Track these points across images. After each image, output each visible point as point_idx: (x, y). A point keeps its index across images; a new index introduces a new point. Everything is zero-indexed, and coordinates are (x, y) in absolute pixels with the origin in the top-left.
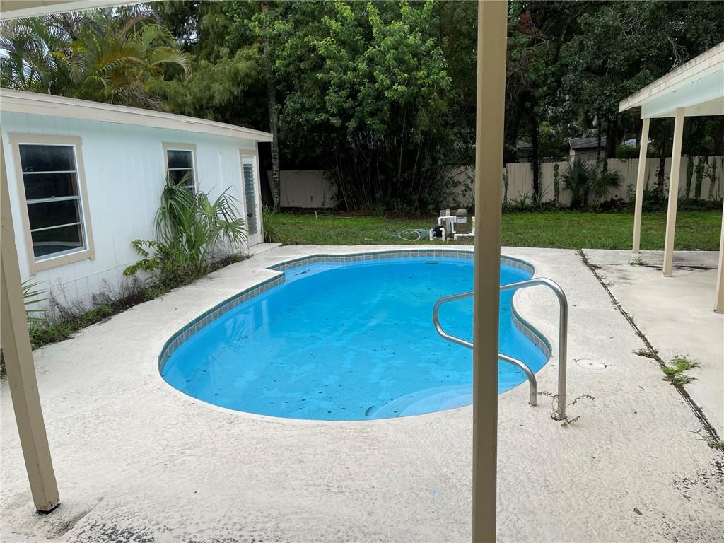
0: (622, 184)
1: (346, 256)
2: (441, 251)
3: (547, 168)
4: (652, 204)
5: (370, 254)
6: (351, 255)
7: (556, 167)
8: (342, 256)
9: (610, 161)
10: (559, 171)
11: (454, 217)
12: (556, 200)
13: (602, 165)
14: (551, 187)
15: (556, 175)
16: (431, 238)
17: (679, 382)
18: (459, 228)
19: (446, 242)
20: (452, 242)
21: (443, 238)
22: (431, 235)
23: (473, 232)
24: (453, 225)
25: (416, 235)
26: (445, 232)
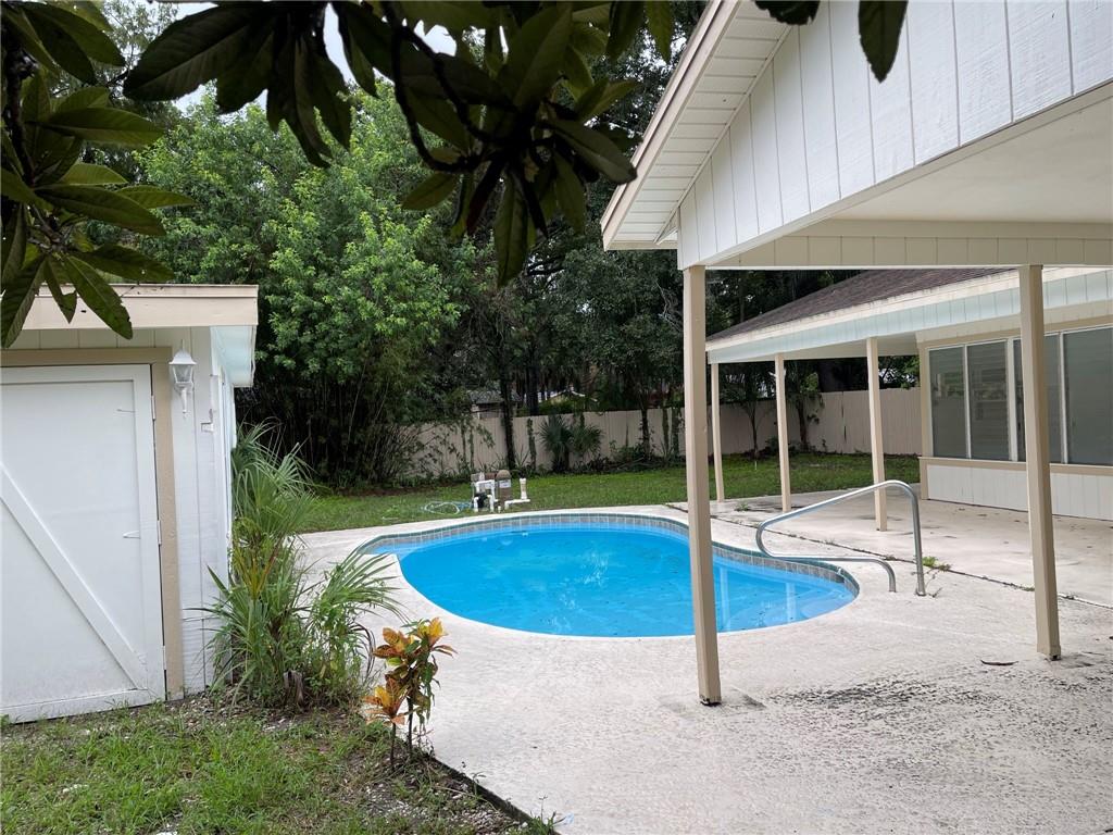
1: (423, 533)
2: (528, 517)
3: (519, 424)
5: (448, 528)
6: (429, 532)
7: (530, 423)
8: (419, 534)
9: (586, 415)
10: (533, 427)
11: (493, 481)
12: (534, 463)
13: (578, 419)
14: (527, 448)
15: (530, 432)
16: (476, 510)
17: (945, 568)
18: (503, 495)
19: (496, 511)
20: (503, 511)
21: (492, 508)
22: (476, 505)
23: (524, 498)
24: (493, 492)
25: (452, 507)
26: (492, 499)
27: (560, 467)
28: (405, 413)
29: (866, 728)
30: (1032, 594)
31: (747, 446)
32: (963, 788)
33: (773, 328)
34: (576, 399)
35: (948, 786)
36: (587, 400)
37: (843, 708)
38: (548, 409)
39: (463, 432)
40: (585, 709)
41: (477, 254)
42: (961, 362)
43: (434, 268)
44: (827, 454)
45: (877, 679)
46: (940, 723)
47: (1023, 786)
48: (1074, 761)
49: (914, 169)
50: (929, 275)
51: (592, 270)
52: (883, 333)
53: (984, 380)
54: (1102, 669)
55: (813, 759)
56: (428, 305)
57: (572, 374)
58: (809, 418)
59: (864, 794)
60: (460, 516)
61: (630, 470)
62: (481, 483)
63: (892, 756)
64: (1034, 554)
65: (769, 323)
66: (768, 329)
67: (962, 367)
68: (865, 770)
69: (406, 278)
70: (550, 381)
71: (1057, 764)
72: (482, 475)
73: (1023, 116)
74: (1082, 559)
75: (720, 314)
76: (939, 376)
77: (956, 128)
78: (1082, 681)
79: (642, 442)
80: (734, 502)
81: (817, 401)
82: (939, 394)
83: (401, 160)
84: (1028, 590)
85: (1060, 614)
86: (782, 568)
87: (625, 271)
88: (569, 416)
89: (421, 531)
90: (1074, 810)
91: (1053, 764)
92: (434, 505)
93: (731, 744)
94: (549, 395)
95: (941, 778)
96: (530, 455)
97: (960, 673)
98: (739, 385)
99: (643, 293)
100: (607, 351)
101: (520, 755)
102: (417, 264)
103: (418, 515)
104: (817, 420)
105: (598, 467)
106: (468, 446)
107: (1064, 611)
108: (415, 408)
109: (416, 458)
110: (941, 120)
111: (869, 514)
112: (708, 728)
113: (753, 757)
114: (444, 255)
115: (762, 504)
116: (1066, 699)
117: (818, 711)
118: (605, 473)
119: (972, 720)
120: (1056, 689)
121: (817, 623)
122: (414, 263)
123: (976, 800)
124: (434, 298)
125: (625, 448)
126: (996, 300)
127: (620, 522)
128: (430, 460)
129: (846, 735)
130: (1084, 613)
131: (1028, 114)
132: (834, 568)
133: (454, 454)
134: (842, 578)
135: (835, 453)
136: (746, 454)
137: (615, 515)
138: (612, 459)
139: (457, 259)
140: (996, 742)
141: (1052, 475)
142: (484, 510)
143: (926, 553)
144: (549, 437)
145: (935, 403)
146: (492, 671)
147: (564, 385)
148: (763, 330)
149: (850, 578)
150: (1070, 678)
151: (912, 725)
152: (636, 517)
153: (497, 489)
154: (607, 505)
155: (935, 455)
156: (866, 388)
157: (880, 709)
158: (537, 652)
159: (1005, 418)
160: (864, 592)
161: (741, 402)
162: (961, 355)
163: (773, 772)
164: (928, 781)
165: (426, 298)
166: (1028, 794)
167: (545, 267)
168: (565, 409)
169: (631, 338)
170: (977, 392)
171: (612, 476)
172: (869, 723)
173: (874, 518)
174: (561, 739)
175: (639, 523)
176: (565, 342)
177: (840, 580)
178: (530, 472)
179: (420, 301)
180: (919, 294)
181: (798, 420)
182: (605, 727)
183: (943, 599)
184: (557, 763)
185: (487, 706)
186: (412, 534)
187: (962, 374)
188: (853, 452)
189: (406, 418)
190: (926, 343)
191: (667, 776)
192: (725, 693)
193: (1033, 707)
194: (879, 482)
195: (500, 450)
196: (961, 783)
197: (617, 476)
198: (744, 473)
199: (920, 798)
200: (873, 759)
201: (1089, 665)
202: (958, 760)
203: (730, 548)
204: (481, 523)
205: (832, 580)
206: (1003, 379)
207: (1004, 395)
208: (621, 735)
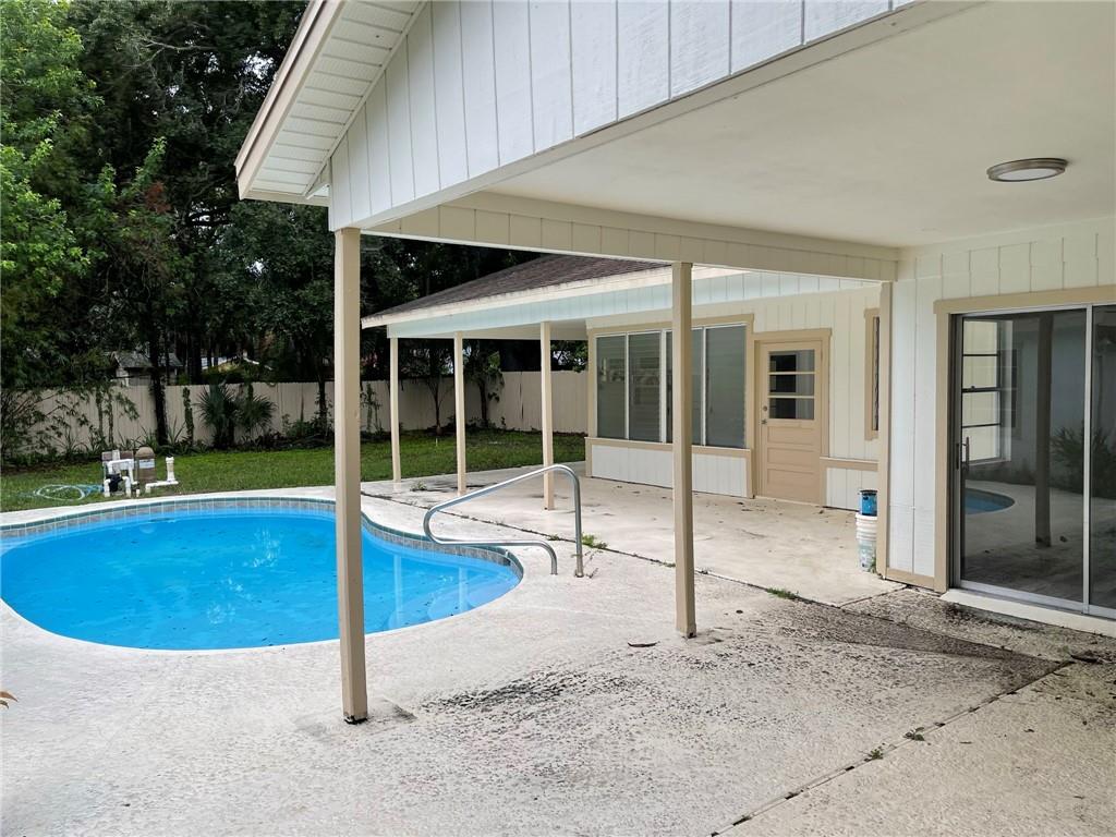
0: (273, 414)
1: (29, 525)
2: (173, 502)
3: (173, 394)
4: (320, 437)
5: (64, 518)
7: (186, 393)
8: (23, 526)
9: (256, 385)
10: (190, 397)
11: (131, 461)
12: (191, 438)
13: (246, 390)
14: (182, 420)
15: (187, 403)
16: (107, 494)
17: (602, 547)
18: (143, 477)
19: (134, 496)
20: (143, 495)
21: (129, 492)
22: (107, 488)
23: (171, 480)
24: (131, 473)
25: (74, 490)
26: (129, 481)
27: (223, 443)
28: (18, 376)
29: (517, 732)
30: (673, 570)
31: (429, 423)
32: (604, 790)
33: (452, 306)
34: (248, 367)
35: (591, 789)
36: (261, 368)
37: (497, 710)
38: (214, 378)
39: (98, 401)
40: (202, 745)
41: (118, 193)
42: (624, 349)
43: (55, 203)
44: (505, 431)
45: (532, 673)
46: (588, 717)
47: (661, 781)
48: (706, 746)
49: (571, 141)
50: (598, 264)
51: (262, 226)
52: (556, 318)
53: (643, 367)
54: (731, 644)
55: (460, 775)
56: (46, 247)
57: (244, 339)
58: (490, 397)
59: (507, 810)
60: (85, 502)
61: (304, 447)
62: (115, 463)
63: (539, 761)
64: (676, 530)
65: (450, 300)
66: (448, 306)
67: (624, 354)
68: (513, 781)
69: (18, 213)
70: (218, 346)
71: (691, 752)
72: (116, 453)
73: (681, 93)
74: (714, 534)
75: (407, 287)
76: (605, 362)
77: (615, 100)
78: (713, 658)
79: (318, 416)
80: (411, 481)
81: (498, 381)
82: (604, 379)
83: (18, 71)
84: (671, 566)
85: (696, 589)
86: (451, 553)
87: (300, 231)
88: (235, 386)
89: (25, 522)
90: (706, 804)
91: (687, 751)
92: (51, 488)
93: (373, 770)
94: (216, 361)
95: (585, 782)
96: (185, 429)
97: (609, 658)
98: (423, 359)
99: (320, 257)
100: (279, 316)
101: (106, 818)
102: (30, 196)
103: (27, 501)
104: (498, 399)
105: (269, 443)
106: (106, 418)
107: (700, 586)
108: (32, 370)
109: (33, 430)
110: (601, 89)
111: (538, 493)
112: (349, 752)
113: (395, 782)
114: (74, 191)
115: (439, 483)
116: (700, 678)
117: (469, 716)
118: (275, 450)
119: (617, 709)
120: (692, 668)
121: (479, 614)
122: (27, 195)
123: (617, 803)
124: (55, 240)
125: (301, 423)
126: (652, 293)
127: (284, 506)
128: (52, 433)
129: (495, 742)
130: (715, 587)
131: (686, 91)
132: (502, 552)
133: (86, 428)
134: (509, 561)
135: (513, 430)
136: (429, 430)
137: (278, 499)
138: (284, 434)
139: (91, 196)
140: (638, 732)
141: (693, 455)
142: (118, 494)
143: (586, 532)
144: (210, 410)
145: (600, 387)
146: (88, 704)
147: (235, 351)
148: (443, 307)
149: (516, 561)
150: (704, 656)
151: (561, 721)
152: (302, 500)
153: (137, 469)
154: (271, 487)
155: (599, 436)
156: (539, 369)
157: (532, 707)
158: (154, 675)
159: (657, 403)
160: (529, 577)
161: (424, 378)
162: (624, 343)
163: (416, 798)
164: (572, 786)
165: (43, 239)
166: (665, 789)
167: (212, 219)
168: (233, 377)
169: (306, 304)
170: (635, 379)
171: (282, 453)
172: (521, 724)
173: (543, 497)
174: (164, 788)
175: (305, 507)
176: (230, 304)
177: (507, 562)
178: (183, 450)
179: (35, 241)
180: (588, 282)
181: (480, 398)
182: (223, 766)
183: (599, 579)
184: (154, 823)
185: (72, 753)
186: (13, 527)
187: (623, 361)
188: (530, 430)
189: (18, 382)
190: (596, 330)
191: (293, 823)
192: (373, 705)
193: (672, 689)
194: (548, 465)
195: (148, 422)
196: (603, 784)
197: (289, 453)
198: (423, 450)
199: (562, 808)
200: (520, 767)
201: (720, 641)
202: (601, 758)
203: (400, 533)
204: (110, 510)
205: (500, 563)
206: (658, 366)
207: (657, 380)
208: (243, 774)
